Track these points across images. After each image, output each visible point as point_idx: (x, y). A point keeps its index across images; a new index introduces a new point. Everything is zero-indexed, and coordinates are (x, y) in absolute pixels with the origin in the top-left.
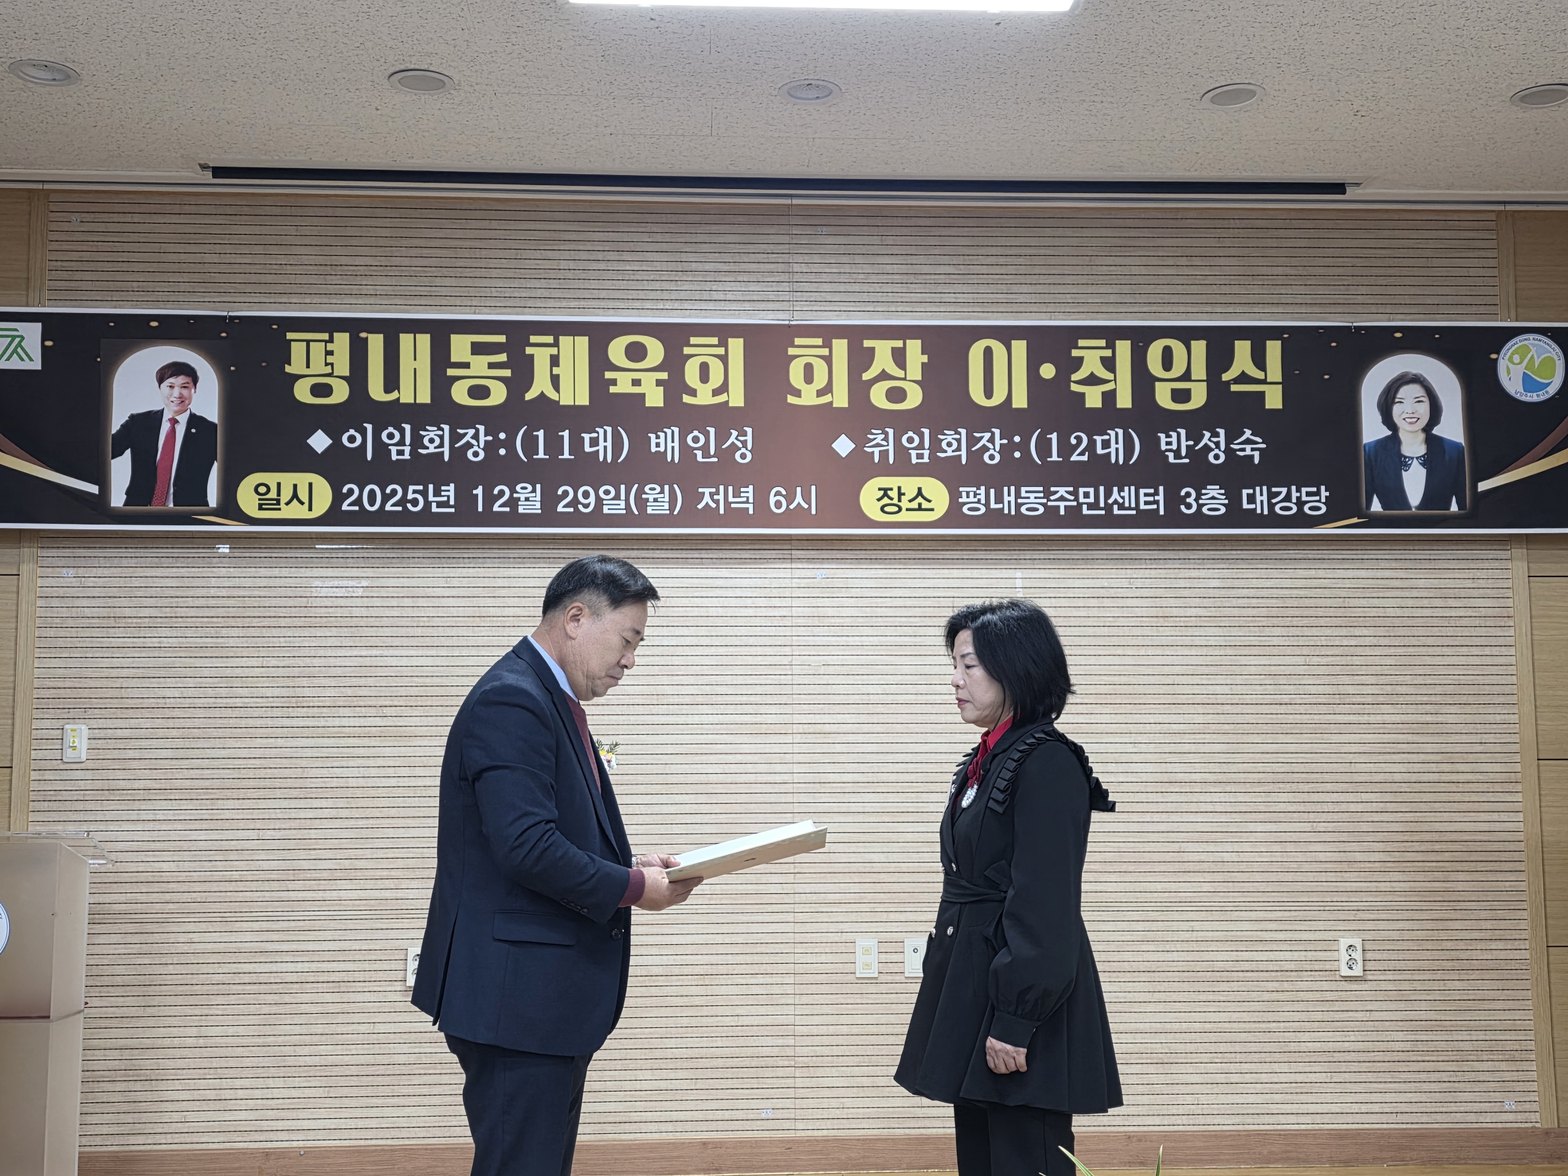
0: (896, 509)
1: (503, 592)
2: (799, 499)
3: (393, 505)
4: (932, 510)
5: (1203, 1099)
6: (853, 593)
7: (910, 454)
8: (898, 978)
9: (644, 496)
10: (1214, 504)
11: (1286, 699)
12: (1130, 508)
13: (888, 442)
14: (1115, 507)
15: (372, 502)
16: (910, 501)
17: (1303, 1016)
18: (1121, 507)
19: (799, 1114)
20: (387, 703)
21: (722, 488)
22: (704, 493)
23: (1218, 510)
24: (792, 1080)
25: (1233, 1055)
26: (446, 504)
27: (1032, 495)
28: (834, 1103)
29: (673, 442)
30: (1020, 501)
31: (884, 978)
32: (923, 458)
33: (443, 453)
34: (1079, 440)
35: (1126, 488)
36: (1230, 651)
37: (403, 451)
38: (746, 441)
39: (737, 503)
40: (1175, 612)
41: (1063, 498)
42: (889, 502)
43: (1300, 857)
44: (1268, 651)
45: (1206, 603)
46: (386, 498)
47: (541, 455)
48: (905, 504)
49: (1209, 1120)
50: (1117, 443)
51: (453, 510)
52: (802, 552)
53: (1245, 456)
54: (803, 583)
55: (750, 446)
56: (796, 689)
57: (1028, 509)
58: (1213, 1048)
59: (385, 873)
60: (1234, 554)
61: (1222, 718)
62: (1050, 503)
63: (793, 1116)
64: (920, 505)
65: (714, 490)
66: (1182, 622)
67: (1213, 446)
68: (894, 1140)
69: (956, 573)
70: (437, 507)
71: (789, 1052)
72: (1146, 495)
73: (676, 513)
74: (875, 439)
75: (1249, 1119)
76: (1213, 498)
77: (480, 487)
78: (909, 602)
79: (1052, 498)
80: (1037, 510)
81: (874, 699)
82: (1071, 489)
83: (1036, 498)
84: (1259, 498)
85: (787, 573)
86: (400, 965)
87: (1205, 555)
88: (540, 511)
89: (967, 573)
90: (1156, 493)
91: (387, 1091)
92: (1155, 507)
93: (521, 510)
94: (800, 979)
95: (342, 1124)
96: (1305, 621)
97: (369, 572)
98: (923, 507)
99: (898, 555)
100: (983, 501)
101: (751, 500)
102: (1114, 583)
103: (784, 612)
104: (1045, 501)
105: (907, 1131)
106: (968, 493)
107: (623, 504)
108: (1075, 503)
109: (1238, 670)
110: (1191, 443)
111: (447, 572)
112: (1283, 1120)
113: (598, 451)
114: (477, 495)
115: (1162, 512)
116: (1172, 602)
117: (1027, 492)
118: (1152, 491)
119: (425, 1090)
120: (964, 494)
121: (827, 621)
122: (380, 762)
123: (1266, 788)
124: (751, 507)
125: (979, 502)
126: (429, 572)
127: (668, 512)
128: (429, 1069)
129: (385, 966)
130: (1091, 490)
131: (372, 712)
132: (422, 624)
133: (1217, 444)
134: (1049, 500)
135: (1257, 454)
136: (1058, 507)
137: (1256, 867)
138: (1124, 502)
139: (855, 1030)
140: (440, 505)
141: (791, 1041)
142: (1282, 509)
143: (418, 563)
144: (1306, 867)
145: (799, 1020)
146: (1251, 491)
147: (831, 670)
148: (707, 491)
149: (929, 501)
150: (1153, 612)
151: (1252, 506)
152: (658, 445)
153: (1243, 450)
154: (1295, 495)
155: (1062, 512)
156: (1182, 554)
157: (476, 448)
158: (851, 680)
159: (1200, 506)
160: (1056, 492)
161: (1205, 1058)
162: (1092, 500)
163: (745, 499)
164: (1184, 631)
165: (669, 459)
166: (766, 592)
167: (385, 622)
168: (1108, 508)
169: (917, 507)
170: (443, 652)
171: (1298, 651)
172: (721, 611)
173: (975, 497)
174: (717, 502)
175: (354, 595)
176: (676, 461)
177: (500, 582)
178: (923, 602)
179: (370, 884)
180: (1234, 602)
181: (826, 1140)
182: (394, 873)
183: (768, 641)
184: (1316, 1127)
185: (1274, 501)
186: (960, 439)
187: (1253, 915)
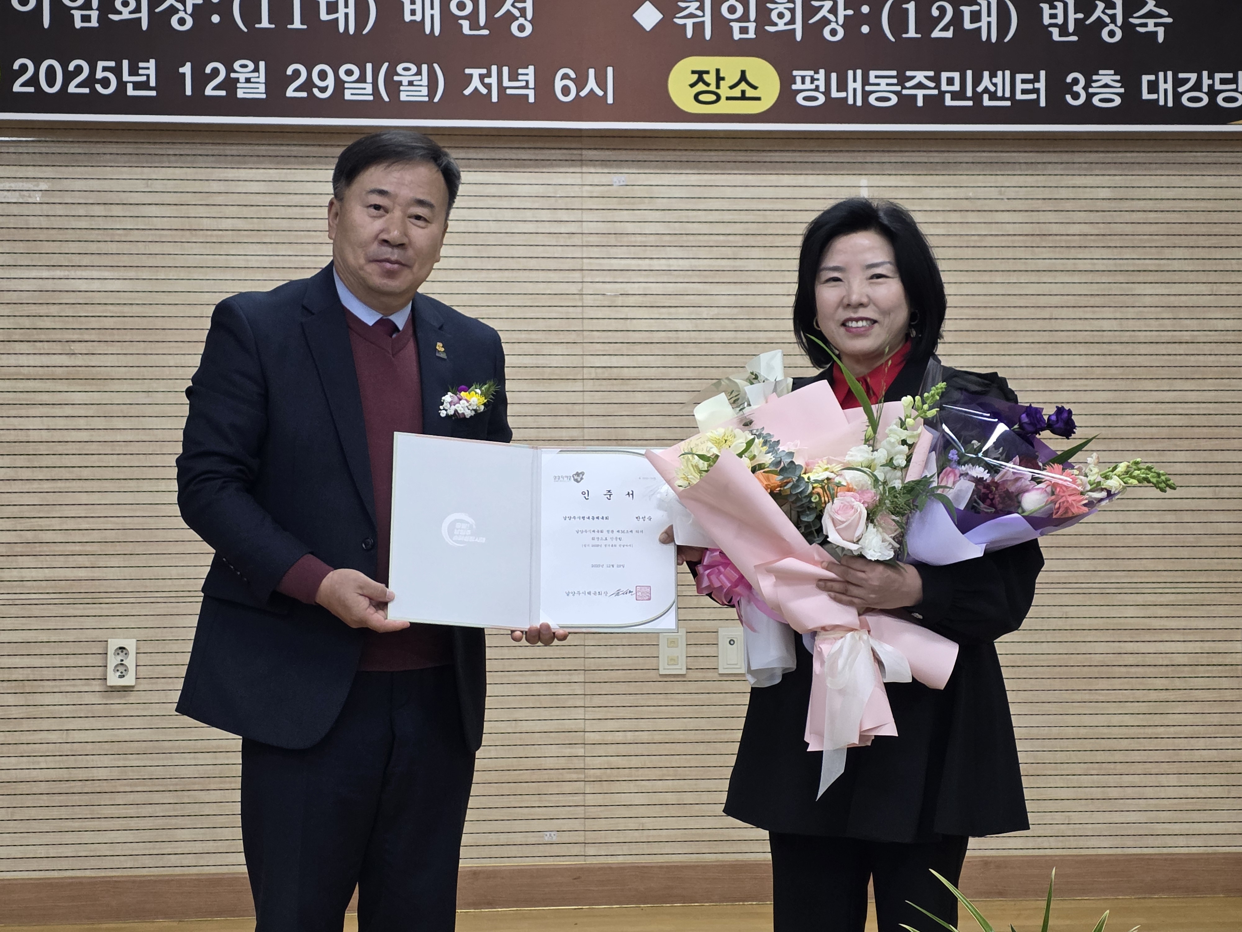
0: (713, 98)
1: (220, 199)
2: (592, 84)
3: (78, 86)
4: (758, 99)
5: (1076, 818)
6: (660, 204)
7: (731, 27)
8: (711, 675)
9: (396, 78)
10: (1107, 93)
11: (1186, 336)
12: (1003, 98)
13: (703, 11)
14: (986, 97)
15: (51, 82)
16: (732, 87)
17: (1198, 719)
18: (993, 96)
19: (591, 837)
20: (75, 337)
21: (494, 68)
22: (471, 76)
23: (1112, 100)
24: (581, 797)
25: (1112, 766)
26: (144, 85)
27: (883, 82)
28: (632, 824)
29: (432, 8)
30: (868, 88)
31: (693, 675)
32: (747, 33)
33: (140, 19)
34: (943, 11)
35: (1000, 73)
36: (1120, 278)
37: (90, 16)
38: (525, 8)
39: (513, 89)
40: (1055, 229)
41: (920, 86)
42: (705, 88)
43: (1198, 529)
44: (1167, 277)
45: (1093, 217)
46: (69, 77)
47: (265, 23)
48: (724, 91)
49: (1082, 842)
50: (989, 15)
51: (153, 93)
52: (595, 152)
53: (1147, 32)
54: (597, 191)
55: (529, 15)
56: (588, 325)
57: (878, 99)
58: (1088, 757)
59: (77, 548)
60: (1130, 157)
61: (1109, 360)
62: (905, 92)
63: (581, 840)
64: (743, 92)
65: (484, 71)
66: (1063, 241)
67: (1107, 19)
68: (705, 868)
69: (786, 180)
70: (134, 89)
71: (578, 763)
72: (1024, 81)
73: (436, 99)
74: (687, 8)
75: (1129, 842)
76: (1106, 86)
77: (188, 65)
78: (727, 216)
79: (908, 84)
80: (888, 99)
81: (684, 337)
82: (931, 74)
83: (888, 85)
84: (1162, 86)
85: (576, 179)
86: (98, 660)
87: (1093, 157)
88: (264, 96)
89: (801, 180)
90: (1037, 79)
91: (85, 812)
92: (1034, 96)
93: (240, 94)
94: (591, 676)
95: (30, 852)
96: (1214, 241)
97: (49, 172)
98: (748, 95)
99: (714, 156)
100: (822, 89)
101: (532, 85)
102: (981, 193)
103: (572, 228)
104: (898, 88)
105: (720, 857)
106: (803, 78)
107: (369, 88)
108: (935, 92)
109: (1129, 301)
110: (1080, 16)
111: (148, 172)
112: (1170, 841)
113: (337, 19)
114: (184, 74)
115: (1043, 103)
116: (1051, 217)
117: (877, 77)
118: (1031, 76)
119: (132, 811)
120: (799, 80)
121: (625, 240)
122: (68, 410)
123: (1160, 445)
124: (531, 94)
125: (817, 89)
126: (126, 172)
127: (426, 99)
128: (136, 785)
129: (80, 661)
130: (956, 75)
131: (57, 348)
132: (117, 239)
133: (1113, 18)
134: (904, 87)
135: (1161, 31)
136: (915, 97)
137: (1145, 541)
138: (996, 91)
139: (658, 737)
140: (137, 86)
141: (580, 751)
142: (1190, 100)
143: (111, 161)
144: (1206, 541)
145: (589, 726)
146: (1152, 77)
147: (631, 300)
148: (476, 72)
149: (755, 88)
150: (1028, 229)
151: (1154, 96)
152: (413, 12)
153: (1145, 25)
154: (1206, 82)
155: (920, 103)
156: (1065, 157)
157: (181, 14)
158: (655, 313)
159: (1090, 96)
160: (913, 78)
161: (1078, 768)
162: (956, 87)
163: (524, 84)
164: (1066, 253)
165: (428, 31)
166: (551, 203)
167: (70, 235)
168: (977, 97)
169: (739, 95)
170: (145, 273)
171: (1203, 277)
172: (494, 227)
173: (812, 83)
174: (488, 86)
175: (30, 200)
176: (437, 32)
177: (215, 187)
178: (744, 217)
179: (60, 561)
180: (1128, 217)
181: (622, 869)
182: (89, 548)
183: (552, 264)
184: (1210, 850)
185: (1181, 90)
186: (794, 9)
187: (1140, 599)
